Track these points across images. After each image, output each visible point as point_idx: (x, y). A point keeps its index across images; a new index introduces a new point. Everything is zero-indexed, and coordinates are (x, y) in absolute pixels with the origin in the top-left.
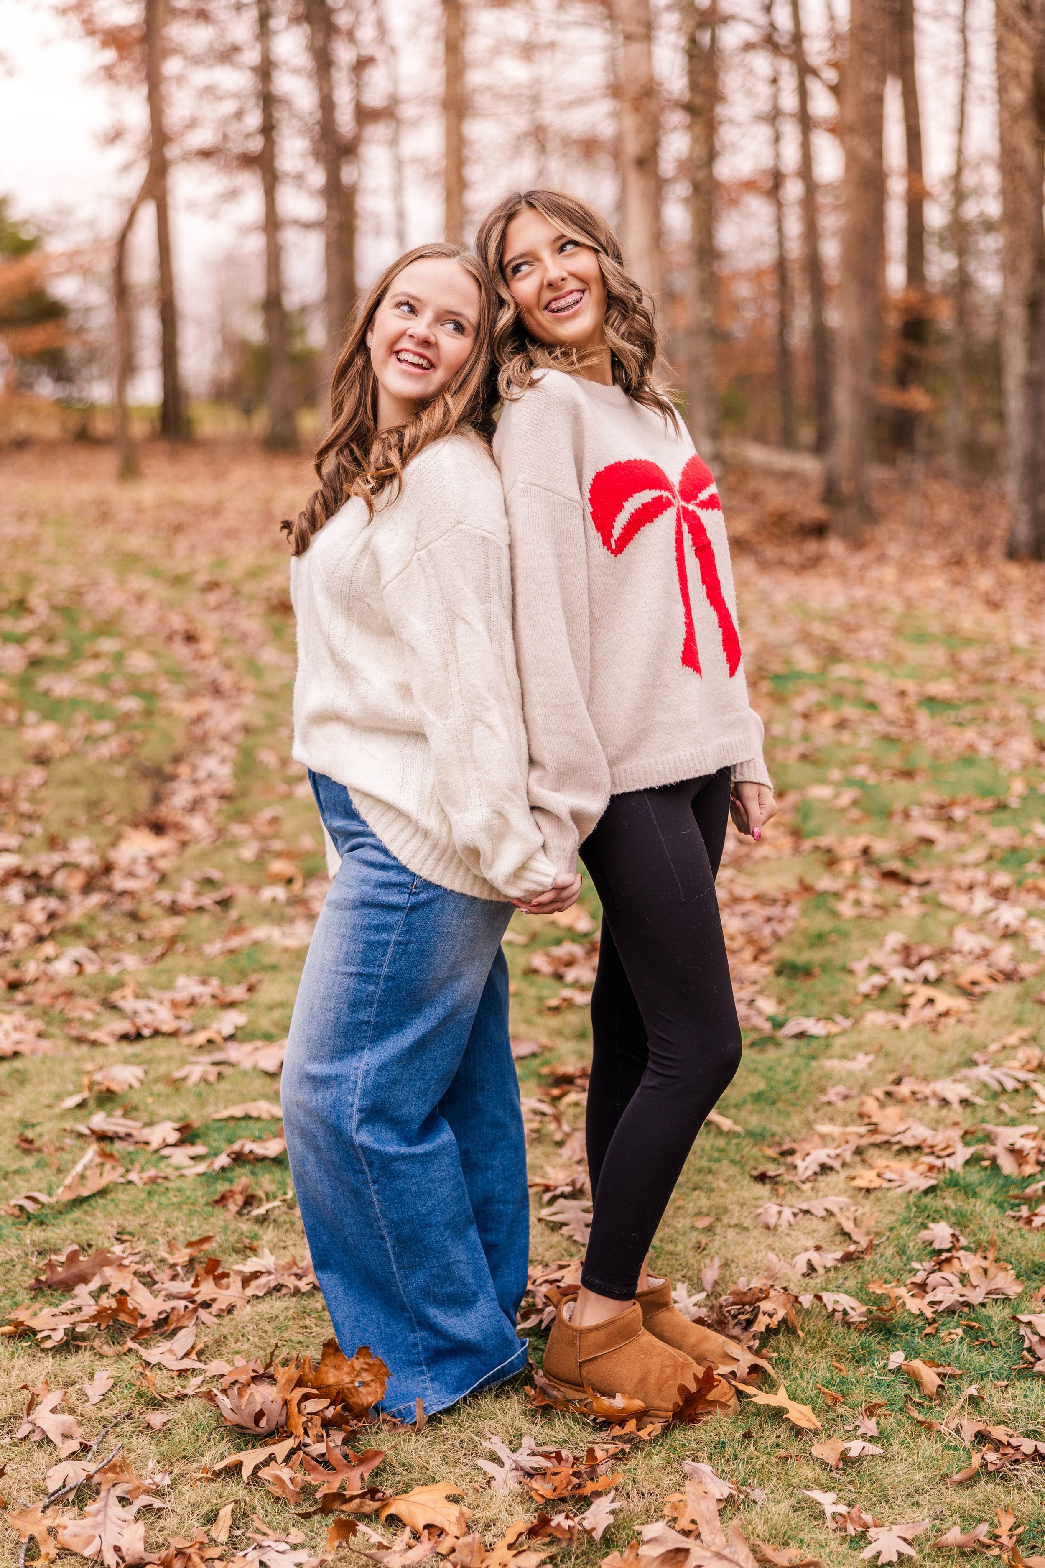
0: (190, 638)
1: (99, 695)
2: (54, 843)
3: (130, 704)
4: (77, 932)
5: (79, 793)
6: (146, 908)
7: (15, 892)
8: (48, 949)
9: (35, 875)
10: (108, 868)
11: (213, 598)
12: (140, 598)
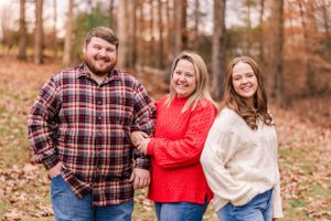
0: (24, 113)
1: (8, 128)
2: (8, 166)
3: (16, 131)
4: (22, 189)
5: (11, 154)
6: (36, 183)
7: (3, 178)
8: (17, 193)
9: (6, 175)
10: (23, 173)
11: (27, 103)
12: (9, 102)
